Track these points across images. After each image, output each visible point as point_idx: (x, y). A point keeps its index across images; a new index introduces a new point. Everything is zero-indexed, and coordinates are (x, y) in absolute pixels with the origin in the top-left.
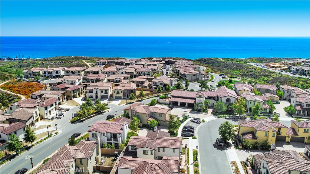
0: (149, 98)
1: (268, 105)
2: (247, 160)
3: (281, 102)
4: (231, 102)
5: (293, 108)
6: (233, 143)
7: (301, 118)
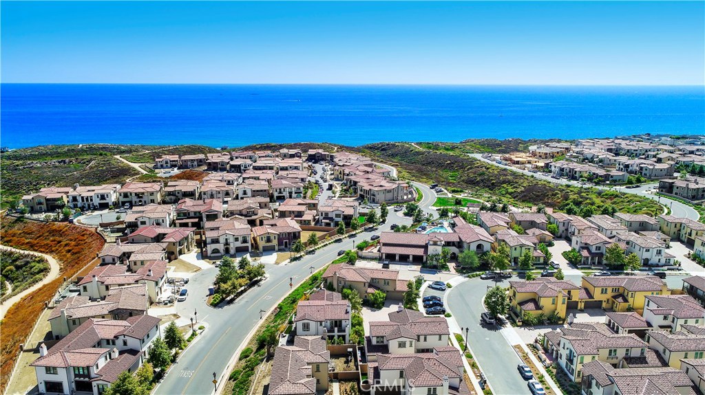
0: (325, 246)
1: (540, 252)
2: (536, 341)
3: (555, 242)
4: (485, 250)
5: (578, 254)
6: (507, 318)
7: (589, 268)
